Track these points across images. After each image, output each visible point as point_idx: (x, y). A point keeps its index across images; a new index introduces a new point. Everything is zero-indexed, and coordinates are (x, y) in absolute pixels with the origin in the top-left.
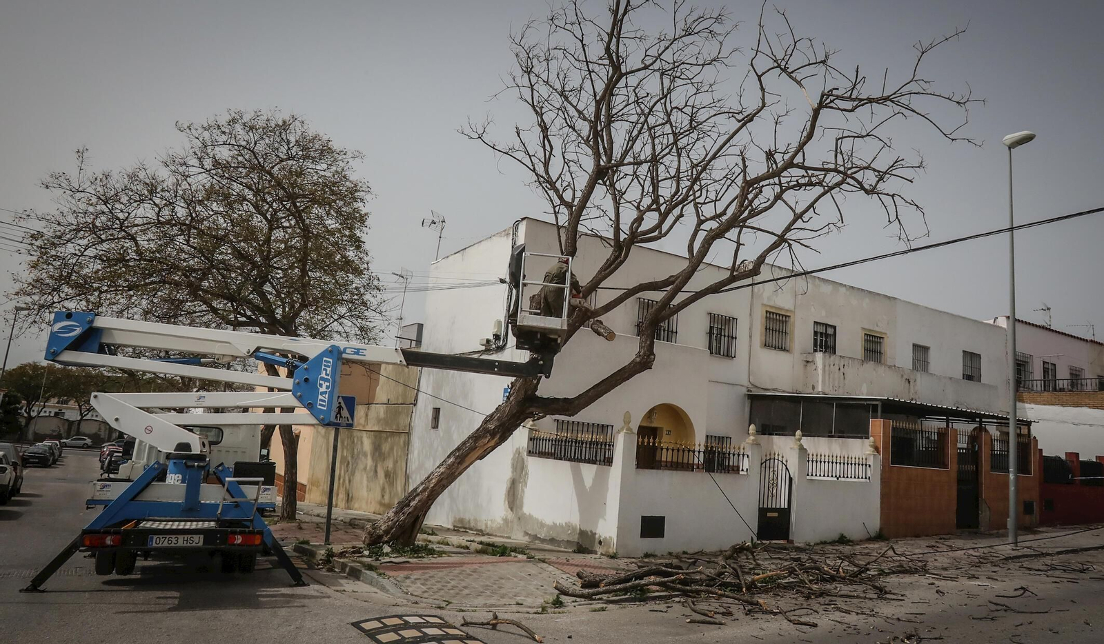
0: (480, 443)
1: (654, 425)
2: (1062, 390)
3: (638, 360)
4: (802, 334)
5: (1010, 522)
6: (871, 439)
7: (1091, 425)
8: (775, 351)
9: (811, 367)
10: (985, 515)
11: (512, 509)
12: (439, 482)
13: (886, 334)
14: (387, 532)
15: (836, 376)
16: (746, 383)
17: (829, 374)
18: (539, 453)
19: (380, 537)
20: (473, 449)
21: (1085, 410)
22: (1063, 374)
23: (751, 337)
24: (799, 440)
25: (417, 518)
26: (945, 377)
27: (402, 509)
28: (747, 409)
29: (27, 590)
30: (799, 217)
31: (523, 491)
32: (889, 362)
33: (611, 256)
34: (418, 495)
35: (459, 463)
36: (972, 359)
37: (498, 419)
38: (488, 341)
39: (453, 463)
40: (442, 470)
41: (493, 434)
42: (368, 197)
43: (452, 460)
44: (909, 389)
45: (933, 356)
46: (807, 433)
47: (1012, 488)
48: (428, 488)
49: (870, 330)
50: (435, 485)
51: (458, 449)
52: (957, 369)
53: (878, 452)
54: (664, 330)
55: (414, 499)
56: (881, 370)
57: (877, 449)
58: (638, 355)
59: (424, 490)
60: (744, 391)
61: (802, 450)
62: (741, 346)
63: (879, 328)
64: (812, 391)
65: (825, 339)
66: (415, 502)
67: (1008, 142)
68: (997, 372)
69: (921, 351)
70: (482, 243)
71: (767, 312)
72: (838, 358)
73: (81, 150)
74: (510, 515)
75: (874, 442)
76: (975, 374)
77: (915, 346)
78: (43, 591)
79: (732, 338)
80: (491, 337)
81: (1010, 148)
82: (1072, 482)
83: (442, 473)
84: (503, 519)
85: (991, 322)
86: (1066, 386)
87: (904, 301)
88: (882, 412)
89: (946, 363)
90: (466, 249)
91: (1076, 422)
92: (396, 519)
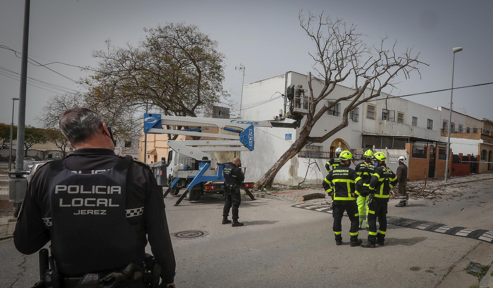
0: (292, 153)
1: (333, 146)
2: (456, 132)
3: (343, 124)
4: (379, 113)
5: (446, 175)
6: (406, 149)
7: (465, 144)
8: (370, 119)
9: (382, 125)
10: (436, 173)
11: (292, 176)
12: (279, 166)
13: (404, 113)
14: (263, 184)
15: (390, 128)
16: (361, 131)
17: (388, 128)
18: (301, 156)
19: (262, 185)
20: (289, 155)
21: (464, 139)
22: (457, 128)
23: (363, 114)
24: (387, 150)
25: (272, 179)
26: (422, 128)
27: (267, 176)
28: (361, 140)
29: (175, 205)
30: (391, 77)
31: (297, 169)
32: (405, 123)
33: (324, 88)
34: (272, 171)
35: (285, 160)
36: (430, 121)
37: (297, 145)
38: (277, 117)
39: (283, 160)
40: (279, 162)
41: (296, 150)
42: (224, 59)
43: (282, 159)
44: (412, 133)
45: (419, 121)
46: (390, 148)
47: (447, 164)
48: (275, 169)
49: (400, 112)
50: (278, 168)
51: (284, 155)
52: (425, 125)
53: (408, 154)
54: (336, 112)
55: (271, 173)
56: (404, 126)
57: (408, 153)
58: (343, 122)
59: (274, 169)
60: (361, 134)
61: (388, 153)
62: (360, 118)
63: (402, 111)
64: (382, 133)
65: (386, 115)
66: (272, 173)
67: (454, 51)
68: (437, 126)
69: (415, 118)
70: (270, 79)
71: (368, 105)
72: (391, 122)
73: (108, 41)
74: (291, 177)
75: (407, 150)
76: (431, 127)
77: (413, 117)
78: (180, 206)
79: (357, 115)
80: (278, 116)
81: (454, 53)
82: (460, 163)
83: (280, 164)
84: (288, 179)
85: (436, 108)
86: (457, 131)
87: (411, 101)
88: (410, 141)
89: (422, 123)
90: (261, 81)
91: (461, 143)
92: (266, 180)
